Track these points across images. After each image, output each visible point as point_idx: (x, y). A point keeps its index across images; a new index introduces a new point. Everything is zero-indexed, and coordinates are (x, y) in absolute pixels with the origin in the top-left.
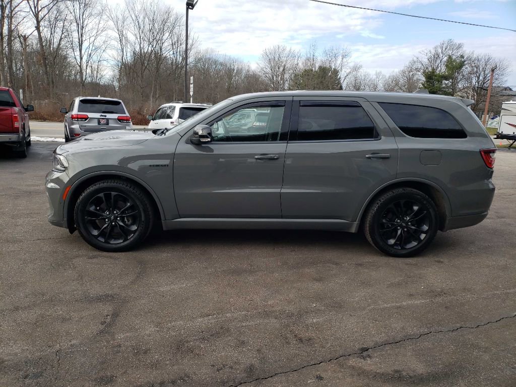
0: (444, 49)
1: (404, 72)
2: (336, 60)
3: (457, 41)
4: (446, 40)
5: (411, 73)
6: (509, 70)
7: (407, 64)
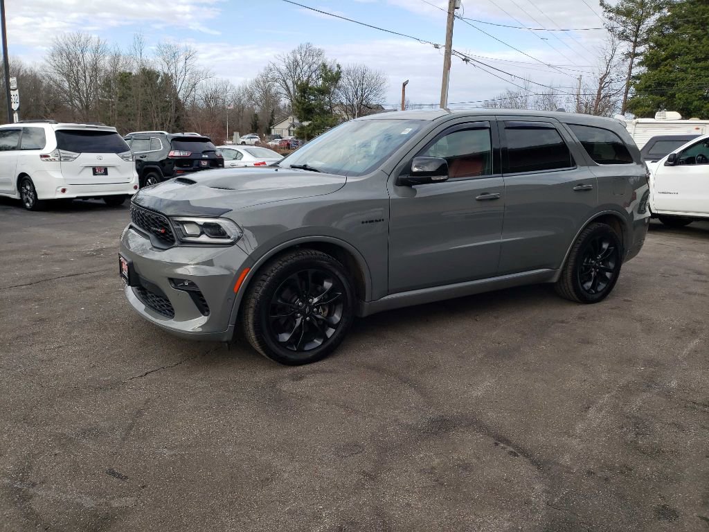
0: (303, 55)
1: (257, 82)
2: (177, 61)
3: (316, 46)
4: (304, 43)
5: (267, 85)
6: (387, 84)
7: (262, 71)
